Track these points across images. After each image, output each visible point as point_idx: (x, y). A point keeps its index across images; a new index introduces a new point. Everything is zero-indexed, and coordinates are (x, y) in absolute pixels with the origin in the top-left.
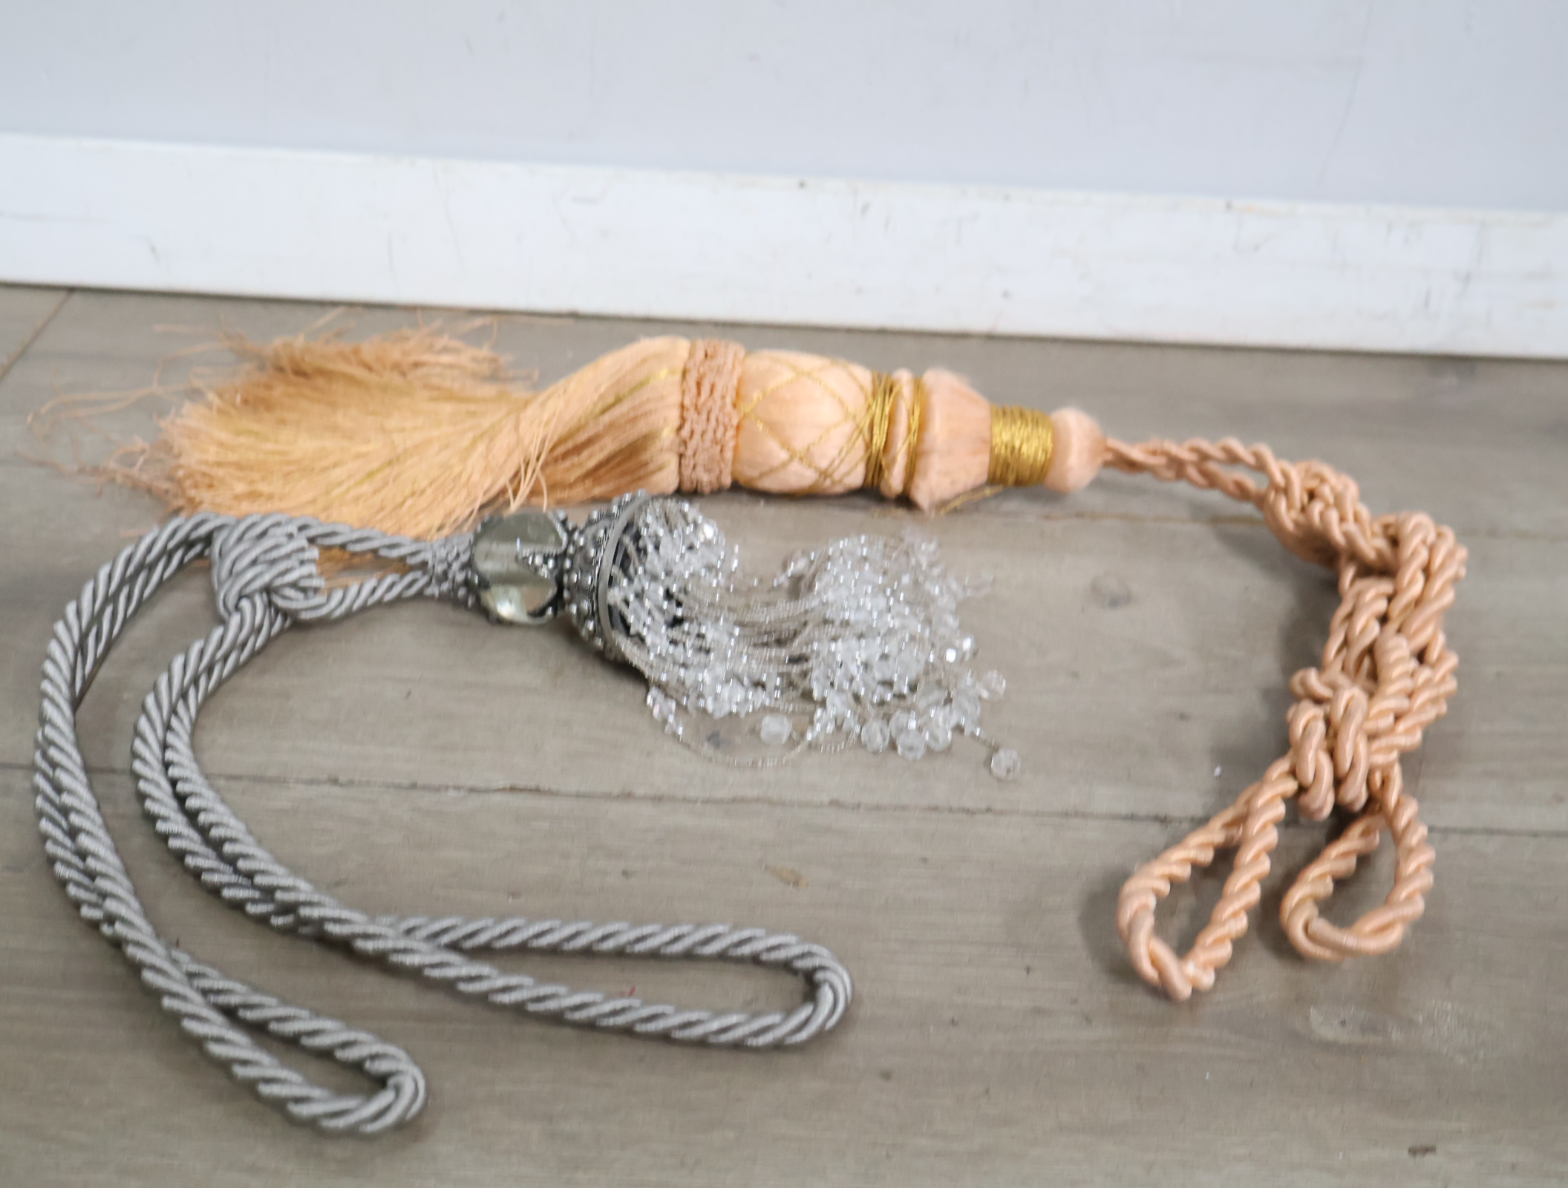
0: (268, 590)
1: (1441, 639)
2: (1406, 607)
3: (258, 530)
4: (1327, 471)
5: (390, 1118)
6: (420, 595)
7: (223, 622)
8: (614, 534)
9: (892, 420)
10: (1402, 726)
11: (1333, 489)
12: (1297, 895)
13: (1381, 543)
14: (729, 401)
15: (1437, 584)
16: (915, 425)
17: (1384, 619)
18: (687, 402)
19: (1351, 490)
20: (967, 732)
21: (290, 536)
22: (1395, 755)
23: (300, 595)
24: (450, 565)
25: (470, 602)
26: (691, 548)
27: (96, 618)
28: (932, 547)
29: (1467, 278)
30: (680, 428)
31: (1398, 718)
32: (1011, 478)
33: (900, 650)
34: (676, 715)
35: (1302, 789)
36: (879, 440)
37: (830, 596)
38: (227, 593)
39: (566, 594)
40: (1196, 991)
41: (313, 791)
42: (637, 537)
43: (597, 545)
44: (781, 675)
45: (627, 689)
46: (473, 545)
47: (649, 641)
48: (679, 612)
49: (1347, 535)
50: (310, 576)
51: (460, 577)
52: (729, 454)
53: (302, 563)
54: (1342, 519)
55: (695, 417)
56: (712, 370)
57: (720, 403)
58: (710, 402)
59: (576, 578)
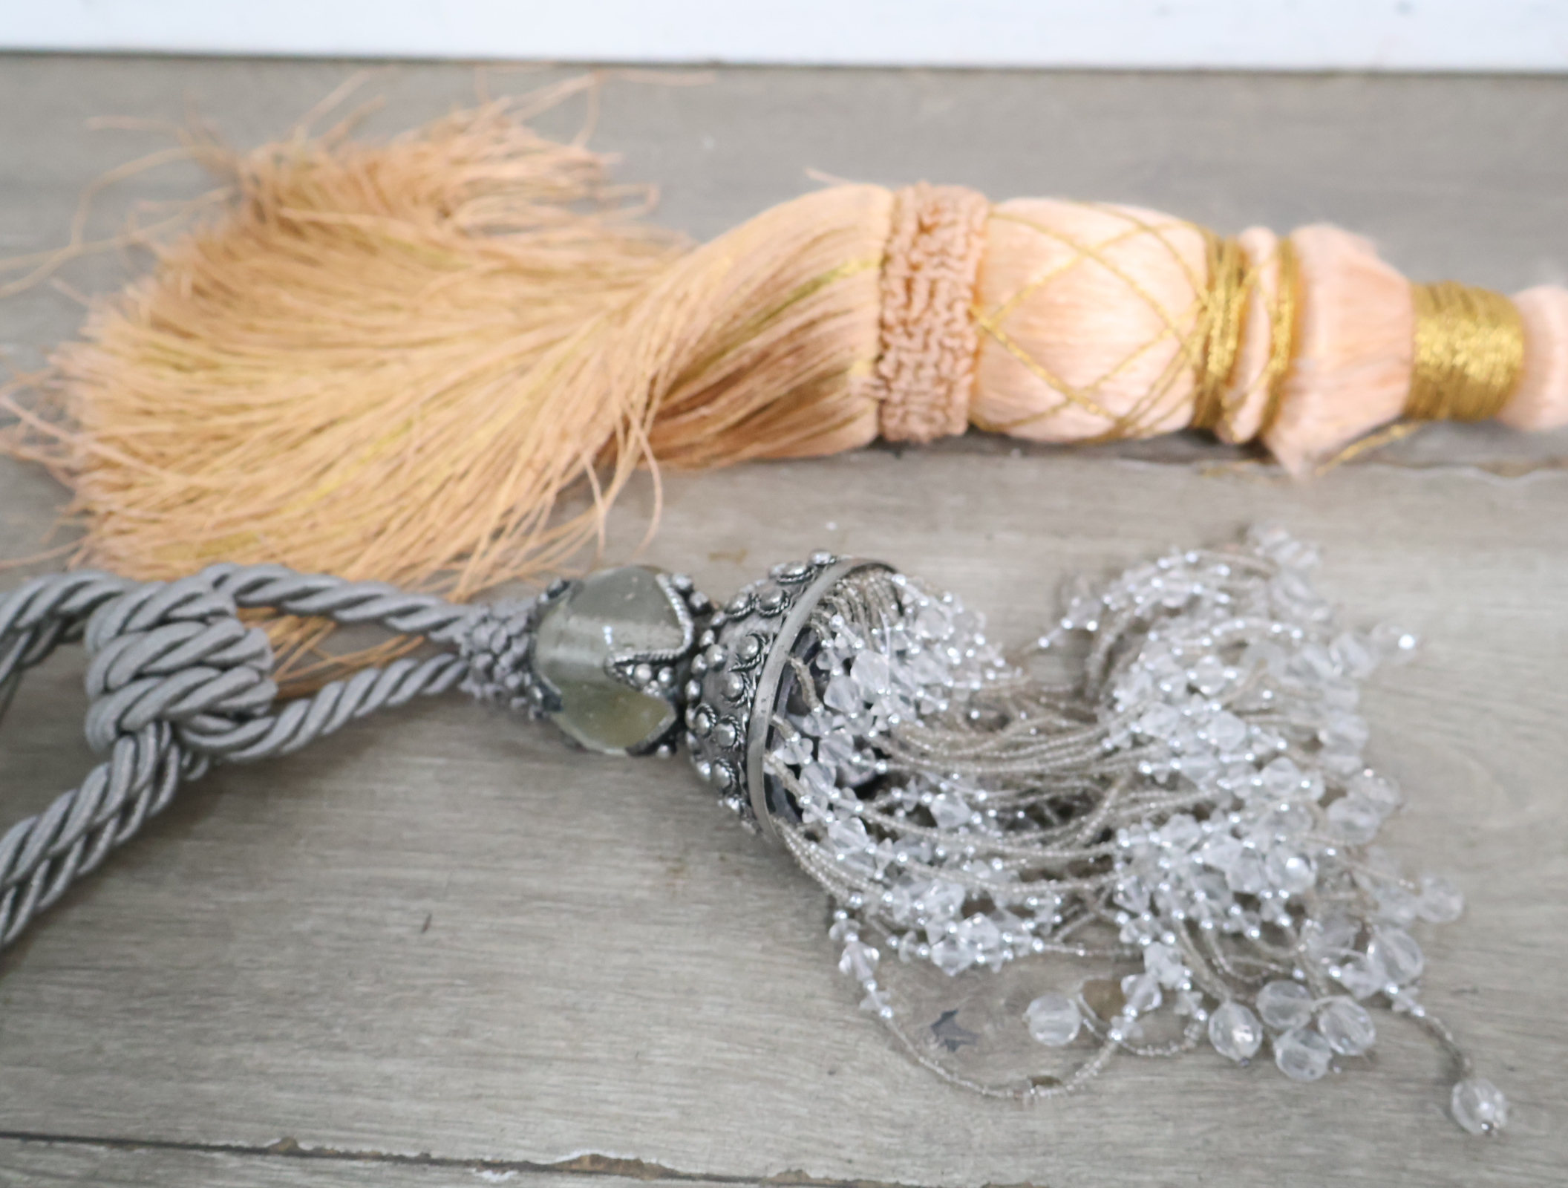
6: (452, 693)
8: (776, 653)
9: (1242, 332)
14: (960, 309)
16: (1282, 341)
18: (890, 317)
24: (496, 658)
30: (880, 358)
32: (1445, 409)
36: (1218, 365)
42: (815, 652)
46: (531, 627)
51: (513, 681)
52: (962, 396)
55: (904, 341)
56: (931, 254)
57: (945, 316)
58: (928, 316)
59: (707, 724)
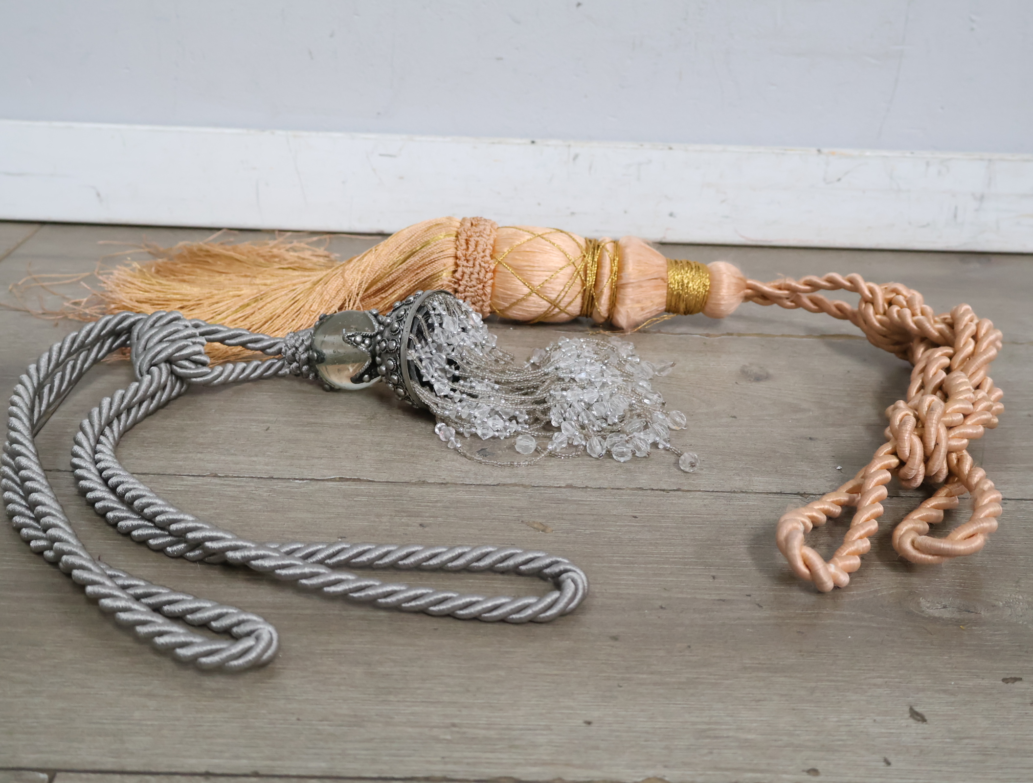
0: (169, 361)
1: (989, 381)
2: (964, 360)
3: (165, 321)
4: (900, 287)
5: (252, 656)
6: (275, 374)
7: (137, 380)
8: (411, 312)
9: (599, 265)
10: (969, 422)
11: (905, 297)
12: (904, 527)
13: (942, 326)
14: (488, 252)
15: (984, 345)
16: (615, 269)
17: (948, 370)
18: (459, 254)
19: (918, 297)
20: (661, 446)
21: (187, 327)
22: (965, 441)
23: (193, 366)
24: (297, 348)
25: (311, 376)
26: (464, 330)
27: (50, 376)
28: (630, 347)
29: (982, 198)
30: (455, 272)
31: (966, 416)
32: (682, 306)
33: (611, 396)
34: (456, 438)
35: (902, 463)
36: (591, 279)
37: (562, 365)
38: (142, 361)
39: (378, 359)
40: (837, 587)
41: (200, 480)
42: (427, 315)
43: (400, 320)
44: (528, 413)
45: (420, 426)
46: (312, 335)
47: (436, 387)
48: (457, 373)
49: (917, 323)
50: (199, 353)
51: (304, 357)
52: (488, 290)
53: (194, 343)
54: (913, 315)
55: (465, 263)
56: (476, 233)
57: (482, 254)
58: (476, 253)
59: (385, 345)
